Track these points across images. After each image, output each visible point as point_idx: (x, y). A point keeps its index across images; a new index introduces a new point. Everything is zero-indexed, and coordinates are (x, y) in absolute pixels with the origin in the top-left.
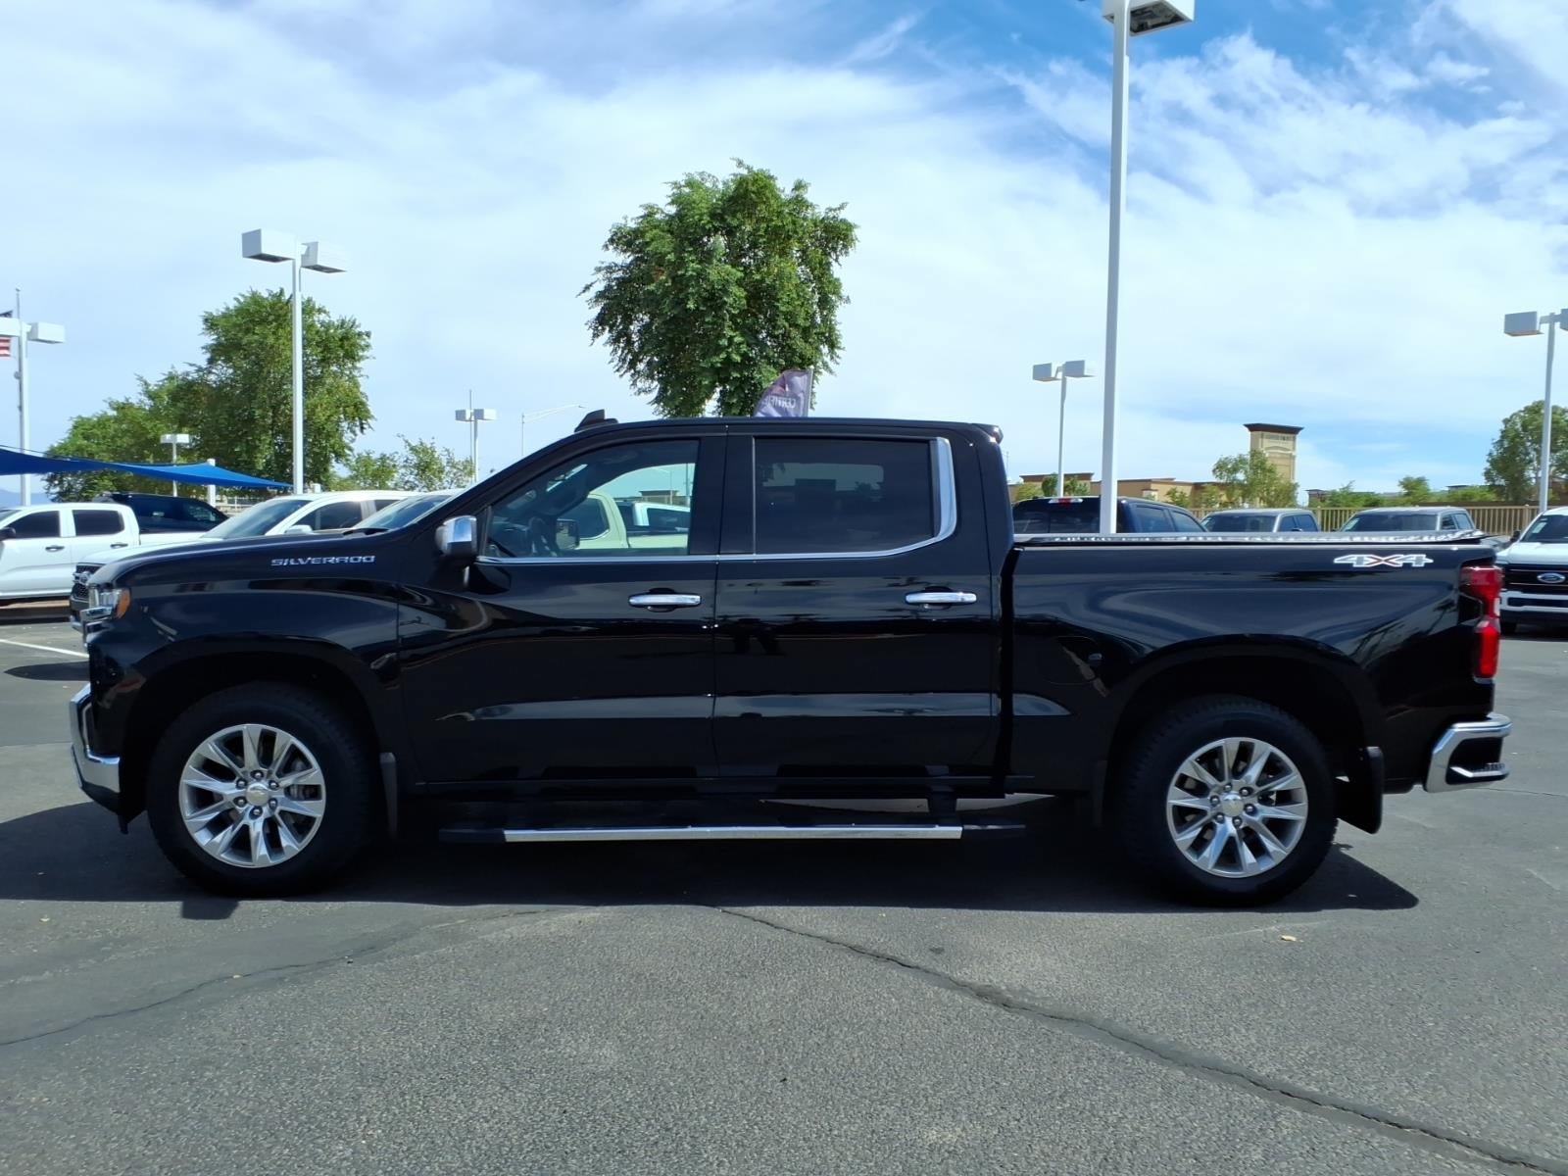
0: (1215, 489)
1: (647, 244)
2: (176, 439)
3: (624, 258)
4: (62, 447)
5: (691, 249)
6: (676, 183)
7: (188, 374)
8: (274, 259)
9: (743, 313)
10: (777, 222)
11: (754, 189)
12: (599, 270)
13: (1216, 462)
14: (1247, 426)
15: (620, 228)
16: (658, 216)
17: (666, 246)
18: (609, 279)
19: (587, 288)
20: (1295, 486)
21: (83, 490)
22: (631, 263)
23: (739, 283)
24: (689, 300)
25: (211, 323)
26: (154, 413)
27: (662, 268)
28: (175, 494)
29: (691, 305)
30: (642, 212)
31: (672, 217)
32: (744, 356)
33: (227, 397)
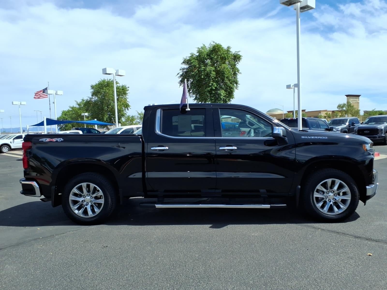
0: (338, 112)
1: (192, 63)
2: (85, 114)
3: (186, 66)
4: (60, 117)
5: (202, 64)
6: (198, 48)
7: (88, 99)
8: (109, 74)
9: (215, 78)
10: (223, 55)
11: (217, 48)
12: (180, 69)
13: (338, 105)
14: (346, 95)
15: (185, 59)
16: (194, 56)
17: (196, 63)
18: (183, 72)
19: (178, 74)
20: (359, 110)
21: (65, 127)
22: (188, 68)
23: (214, 71)
24: (202, 76)
25: (92, 87)
26: (80, 109)
27: (195, 69)
28: (85, 127)
29: (202, 77)
30: (190, 55)
31: (197, 56)
32: (216, 88)
33: (97, 104)
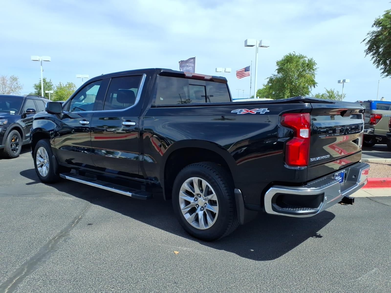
7: (271, 77)
8: (252, 46)
12: (368, 34)
15: (377, 20)
18: (372, 36)
19: (364, 40)
22: (380, 30)
25: (278, 63)
30: (385, 13)
